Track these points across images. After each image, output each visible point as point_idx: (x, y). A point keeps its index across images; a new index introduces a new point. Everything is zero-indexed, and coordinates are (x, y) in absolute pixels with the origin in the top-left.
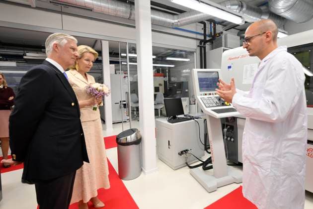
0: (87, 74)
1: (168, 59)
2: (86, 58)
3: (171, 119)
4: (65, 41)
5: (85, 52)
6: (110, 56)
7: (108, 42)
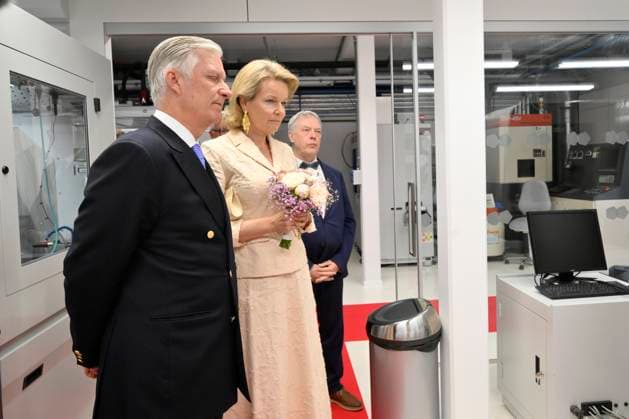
0: (271, 140)
1: (565, 65)
2: (268, 95)
3: (550, 283)
4: (192, 61)
5: (264, 79)
6: (377, 72)
7: (372, 37)
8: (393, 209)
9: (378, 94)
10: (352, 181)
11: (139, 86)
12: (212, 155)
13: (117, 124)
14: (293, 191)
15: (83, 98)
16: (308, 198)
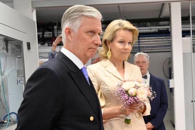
7: (179, 3)
8: (192, 101)
9: (183, 36)
10: (169, 86)
11: (51, 35)
12: (91, 72)
13: (39, 56)
14: (127, 92)
15: (21, 42)
16: (135, 96)
